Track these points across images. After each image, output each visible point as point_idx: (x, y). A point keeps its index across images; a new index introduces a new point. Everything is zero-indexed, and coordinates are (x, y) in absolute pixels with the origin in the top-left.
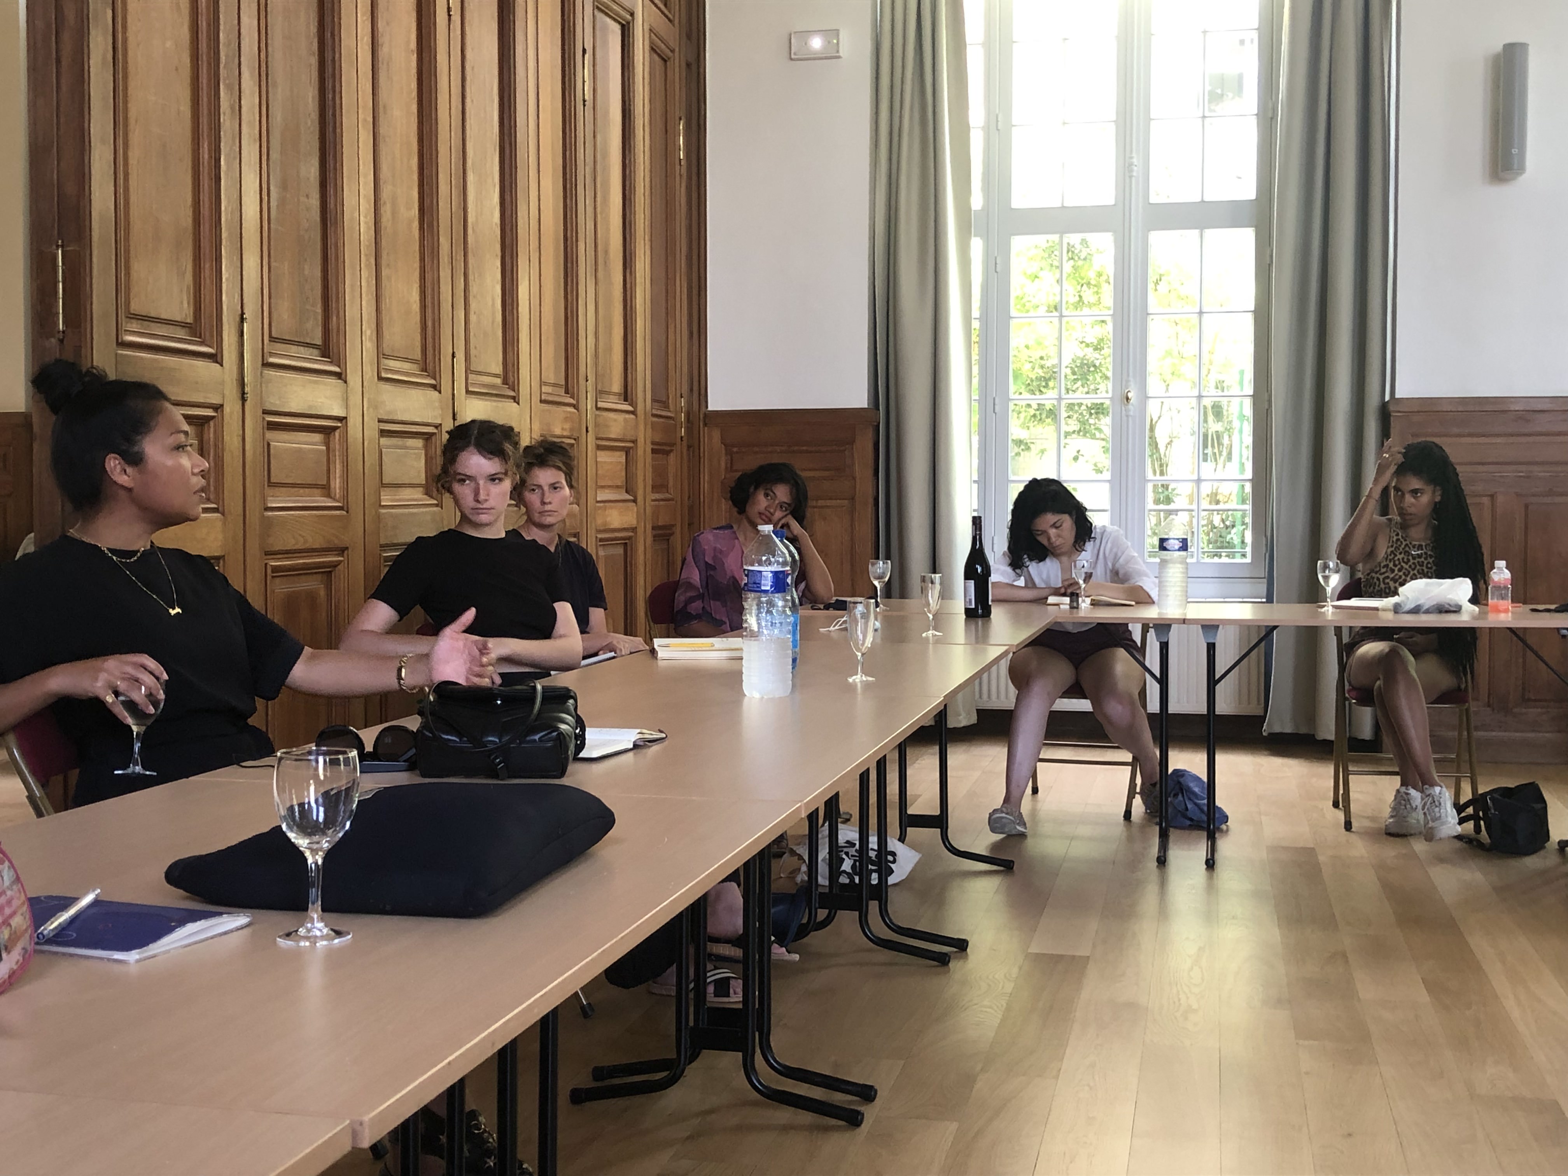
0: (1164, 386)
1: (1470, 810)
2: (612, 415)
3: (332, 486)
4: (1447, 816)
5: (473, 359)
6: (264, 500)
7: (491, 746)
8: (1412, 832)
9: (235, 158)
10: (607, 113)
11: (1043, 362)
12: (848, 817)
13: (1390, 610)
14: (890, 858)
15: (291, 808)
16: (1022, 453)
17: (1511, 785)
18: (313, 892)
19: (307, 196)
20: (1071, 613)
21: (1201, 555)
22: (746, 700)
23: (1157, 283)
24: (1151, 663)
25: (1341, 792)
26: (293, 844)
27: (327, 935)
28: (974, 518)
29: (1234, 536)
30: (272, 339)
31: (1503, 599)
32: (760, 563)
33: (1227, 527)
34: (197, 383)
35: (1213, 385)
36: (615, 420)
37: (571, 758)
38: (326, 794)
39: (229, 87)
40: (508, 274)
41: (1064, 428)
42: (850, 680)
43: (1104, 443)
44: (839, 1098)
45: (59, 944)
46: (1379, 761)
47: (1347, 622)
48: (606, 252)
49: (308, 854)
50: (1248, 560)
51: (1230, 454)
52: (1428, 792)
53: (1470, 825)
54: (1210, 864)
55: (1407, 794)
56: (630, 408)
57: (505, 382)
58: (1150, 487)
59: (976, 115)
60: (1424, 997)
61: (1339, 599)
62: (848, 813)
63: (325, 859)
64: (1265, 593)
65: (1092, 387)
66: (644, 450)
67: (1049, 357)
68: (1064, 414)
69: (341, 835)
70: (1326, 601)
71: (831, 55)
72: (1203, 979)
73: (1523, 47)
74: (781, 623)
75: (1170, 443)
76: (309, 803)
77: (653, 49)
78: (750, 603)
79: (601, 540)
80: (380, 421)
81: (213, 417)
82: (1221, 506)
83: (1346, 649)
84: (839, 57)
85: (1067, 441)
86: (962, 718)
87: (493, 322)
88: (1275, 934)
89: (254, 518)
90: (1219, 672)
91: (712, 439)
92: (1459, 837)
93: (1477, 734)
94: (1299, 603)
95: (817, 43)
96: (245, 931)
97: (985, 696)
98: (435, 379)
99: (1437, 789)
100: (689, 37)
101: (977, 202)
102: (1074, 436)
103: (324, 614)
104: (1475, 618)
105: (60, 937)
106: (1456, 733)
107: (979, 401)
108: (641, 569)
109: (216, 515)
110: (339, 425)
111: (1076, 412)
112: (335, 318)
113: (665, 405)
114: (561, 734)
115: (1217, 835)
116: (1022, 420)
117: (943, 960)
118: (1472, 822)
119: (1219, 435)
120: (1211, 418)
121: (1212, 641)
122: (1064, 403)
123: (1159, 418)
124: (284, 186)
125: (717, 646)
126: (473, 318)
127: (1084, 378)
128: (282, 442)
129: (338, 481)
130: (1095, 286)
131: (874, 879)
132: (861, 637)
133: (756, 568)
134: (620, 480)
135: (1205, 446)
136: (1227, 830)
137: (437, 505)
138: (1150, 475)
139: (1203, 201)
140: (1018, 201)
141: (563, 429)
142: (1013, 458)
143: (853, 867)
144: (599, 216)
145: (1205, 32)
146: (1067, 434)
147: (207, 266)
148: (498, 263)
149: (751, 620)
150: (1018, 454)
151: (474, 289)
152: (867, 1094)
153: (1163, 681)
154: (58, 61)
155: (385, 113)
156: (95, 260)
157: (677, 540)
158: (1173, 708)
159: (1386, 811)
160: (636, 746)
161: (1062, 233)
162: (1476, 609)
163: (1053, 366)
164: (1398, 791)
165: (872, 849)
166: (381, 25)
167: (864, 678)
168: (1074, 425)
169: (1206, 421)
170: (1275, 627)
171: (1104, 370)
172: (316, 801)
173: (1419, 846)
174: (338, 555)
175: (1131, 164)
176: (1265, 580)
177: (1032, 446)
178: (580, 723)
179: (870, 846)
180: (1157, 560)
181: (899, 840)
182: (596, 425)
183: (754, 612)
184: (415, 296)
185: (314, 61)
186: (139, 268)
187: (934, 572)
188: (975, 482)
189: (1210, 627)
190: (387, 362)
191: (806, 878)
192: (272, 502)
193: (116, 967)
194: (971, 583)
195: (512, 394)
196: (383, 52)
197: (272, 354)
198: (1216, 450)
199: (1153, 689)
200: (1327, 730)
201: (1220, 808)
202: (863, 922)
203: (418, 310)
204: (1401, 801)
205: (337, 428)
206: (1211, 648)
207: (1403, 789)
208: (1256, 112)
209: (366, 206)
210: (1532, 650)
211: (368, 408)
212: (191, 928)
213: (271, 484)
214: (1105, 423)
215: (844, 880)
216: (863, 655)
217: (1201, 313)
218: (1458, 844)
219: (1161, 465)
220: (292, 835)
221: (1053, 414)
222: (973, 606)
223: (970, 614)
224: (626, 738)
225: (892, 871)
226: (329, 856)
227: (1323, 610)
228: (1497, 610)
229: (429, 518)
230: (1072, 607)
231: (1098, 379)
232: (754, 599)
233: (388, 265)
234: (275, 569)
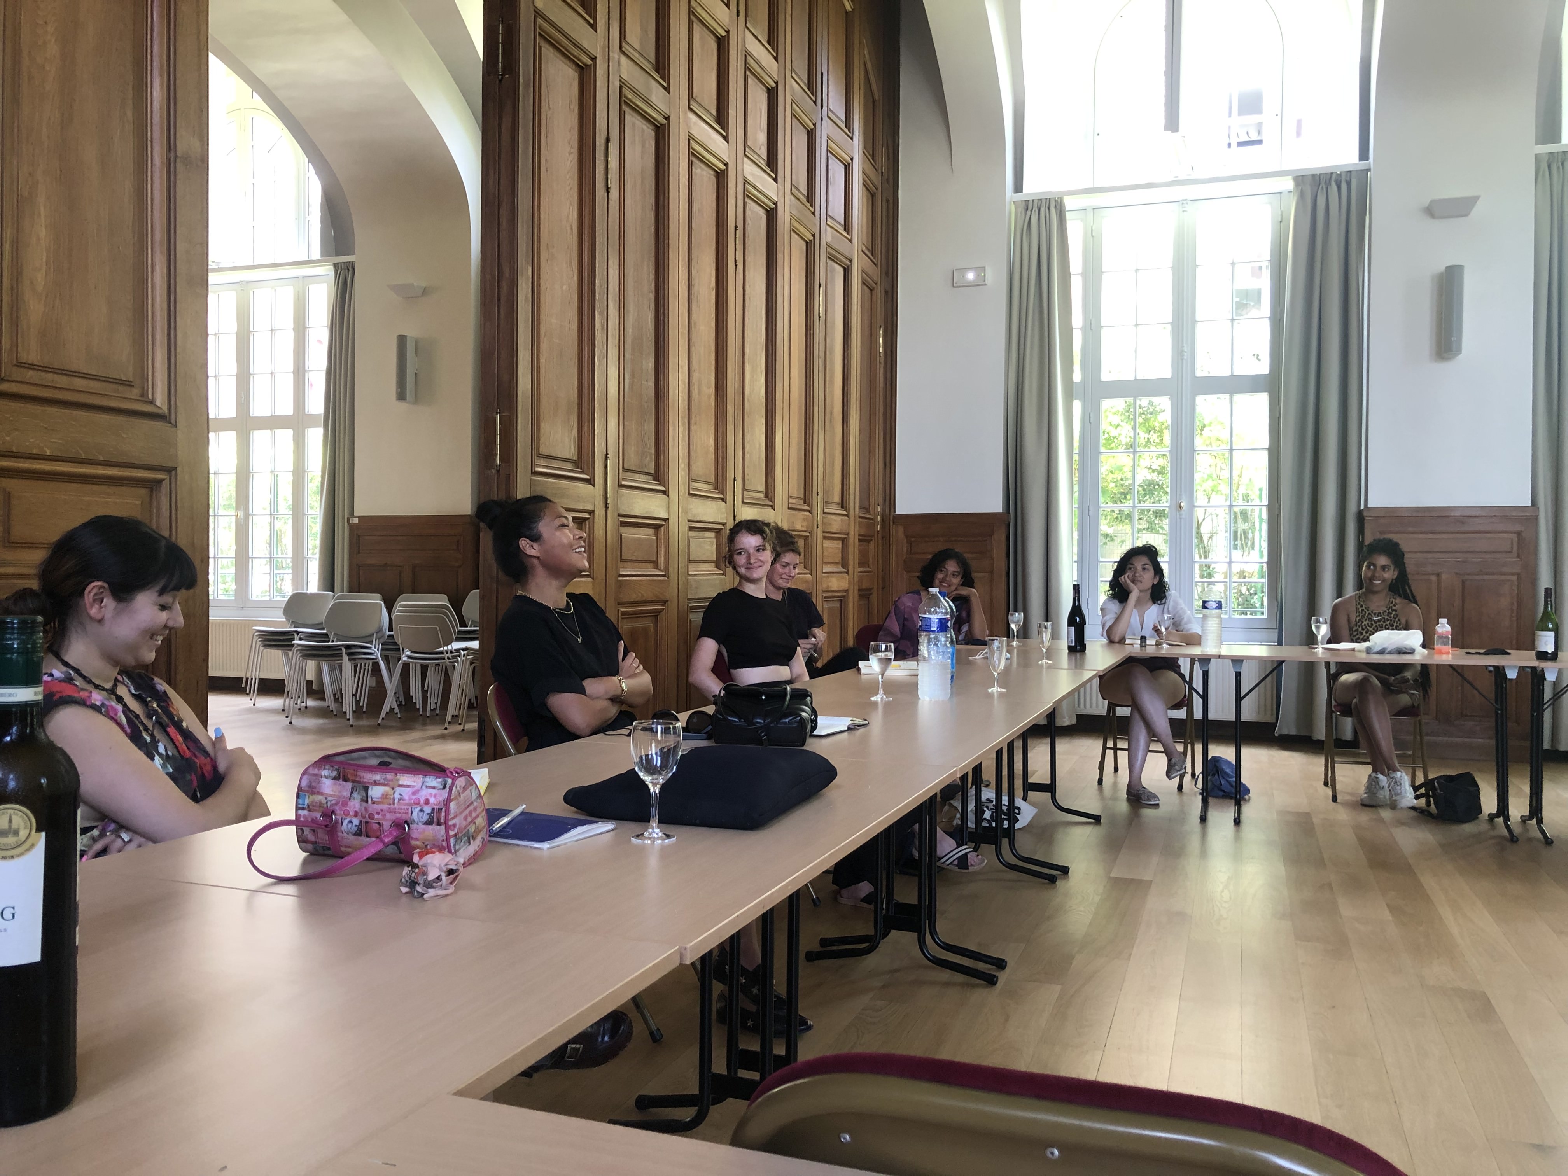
0: (1206, 498)
1: (1423, 790)
2: (833, 517)
3: (659, 562)
4: (1405, 792)
5: (747, 482)
6: (618, 570)
7: (759, 725)
8: (1381, 804)
9: (603, 358)
10: (834, 323)
11: (1122, 482)
12: (988, 783)
13: (1363, 651)
14: (1016, 811)
15: (641, 758)
16: (1108, 543)
17: (1453, 774)
18: (653, 809)
19: (647, 381)
20: (1141, 650)
21: (1231, 612)
22: (920, 702)
23: (1202, 430)
24: (1197, 686)
25: (1330, 775)
26: (642, 780)
27: (661, 837)
28: (1074, 585)
29: (1256, 600)
30: (625, 470)
31: (1445, 645)
32: (930, 613)
33: (1251, 594)
34: (579, 497)
35: (1241, 498)
36: (835, 520)
37: (808, 734)
38: (661, 750)
39: (601, 313)
40: (769, 428)
41: (1137, 526)
42: (990, 691)
43: (1165, 537)
44: (981, 966)
45: (502, 837)
46: (1357, 755)
47: (1333, 660)
48: (831, 413)
49: (650, 786)
50: (1265, 616)
51: (1253, 544)
52: (1392, 776)
53: (1423, 801)
54: (1237, 822)
55: (1377, 778)
56: (845, 513)
57: (766, 496)
58: (1197, 566)
59: (1077, 319)
60: (1387, 915)
61: (1329, 642)
62: (988, 781)
63: (661, 789)
64: (1276, 639)
65: (1157, 499)
66: (853, 540)
67: (1127, 479)
68: (1137, 517)
69: (670, 775)
70: (1317, 644)
71: (980, 283)
72: (1231, 898)
73: (1460, 268)
74: (943, 652)
75: (1211, 537)
76: (652, 755)
77: (864, 283)
78: (923, 639)
79: (825, 597)
80: (689, 521)
81: (588, 518)
82: (1247, 580)
83: (1333, 678)
84: (986, 285)
85: (1139, 535)
86: (1066, 720)
87: (759, 458)
88: (1281, 869)
89: (612, 582)
90: (1244, 692)
91: (898, 533)
92: (1413, 808)
93: (1426, 738)
94: (1301, 645)
95: (971, 276)
96: (611, 833)
97: (1082, 705)
98: (723, 495)
99: (1399, 774)
100: (887, 274)
101: (1077, 377)
102: (1144, 532)
103: (653, 642)
104: (1424, 657)
105: (502, 833)
106: (1412, 737)
107: (1078, 508)
108: (851, 616)
109: (590, 579)
110: (664, 523)
111: (1146, 515)
112: (662, 457)
113: (868, 510)
114: (802, 719)
115: (1242, 803)
116: (1108, 521)
117: (1052, 880)
118: (1424, 798)
119: (1245, 532)
120: (1240, 521)
121: (1238, 670)
122: (1136, 510)
123: (1204, 520)
124: (633, 376)
125: (902, 667)
126: (747, 456)
127: (1151, 493)
128: (629, 534)
129: (663, 558)
130: (1159, 431)
131: (1006, 824)
132: (997, 662)
133: (927, 616)
134: (838, 559)
135: (1236, 539)
136: (1249, 800)
137: (723, 574)
138: (1197, 558)
139: (1232, 375)
140: (1105, 376)
141: (802, 526)
142: (1102, 546)
143: (991, 816)
144: (827, 390)
145: (1233, 264)
146: (1139, 531)
147: (586, 424)
148: (764, 421)
149: (923, 649)
150: (1105, 544)
151: (748, 437)
152: (1001, 964)
153: (1205, 697)
154: (499, 300)
155: (695, 327)
156: (519, 421)
157: (874, 598)
158: (1211, 716)
159: (1362, 789)
160: (849, 729)
161: (1135, 397)
162: (1425, 651)
163: (1130, 485)
164: (1370, 776)
165: (1005, 805)
166: (694, 272)
167: (999, 690)
168: (1144, 525)
169: (1236, 522)
170: (1283, 662)
171: (1164, 486)
172: (656, 754)
173: (1386, 814)
174: (662, 605)
175: (1182, 351)
176: (1277, 630)
177: (1115, 538)
178: (814, 712)
179: (1003, 803)
180: (1201, 616)
181: (1023, 799)
182: (823, 523)
183: (925, 645)
184: (712, 442)
185: (652, 296)
186: (545, 427)
187: (1047, 621)
188: (1075, 562)
189: (1237, 661)
190: (693, 483)
191: (960, 823)
192: (623, 571)
193: (536, 852)
194: (1073, 629)
195: (771, 503)
196: (695, 289)
197: (624, 479)
198: (1243, 542)
199: (1198, 702)
200: (1320, 733)
201: (1244, 784)
202: (998, 852)
203: (713, 451)
204: (1373, 783)
205: (663, 525)
206: (1238, 675)
207: (1374, 775)
208: (1269, 316)
209: (683, 387)
210: (1468, 682)
211: (682, 513)
212: (580, 829)
213: (622, 560)
214: (1166, 523)
215: (985, 824)
216: (998, 674)
217: (1231, 450)
218: (1413, 813)
219: (1205, 552)
220: (641, 774)
221: (1129, 516)
222: (1074, 644)
223: (1071, 649)
224: (843, 723)
225: (1018, 820)
226: (663, 788)
227: (1316, 650)
228: (1441, 653)
229: (717, 582)
230: (1142, 646)
231: (1161, 493)
232: (926, 635)
233: (696, 423)
234: (624, 613)
